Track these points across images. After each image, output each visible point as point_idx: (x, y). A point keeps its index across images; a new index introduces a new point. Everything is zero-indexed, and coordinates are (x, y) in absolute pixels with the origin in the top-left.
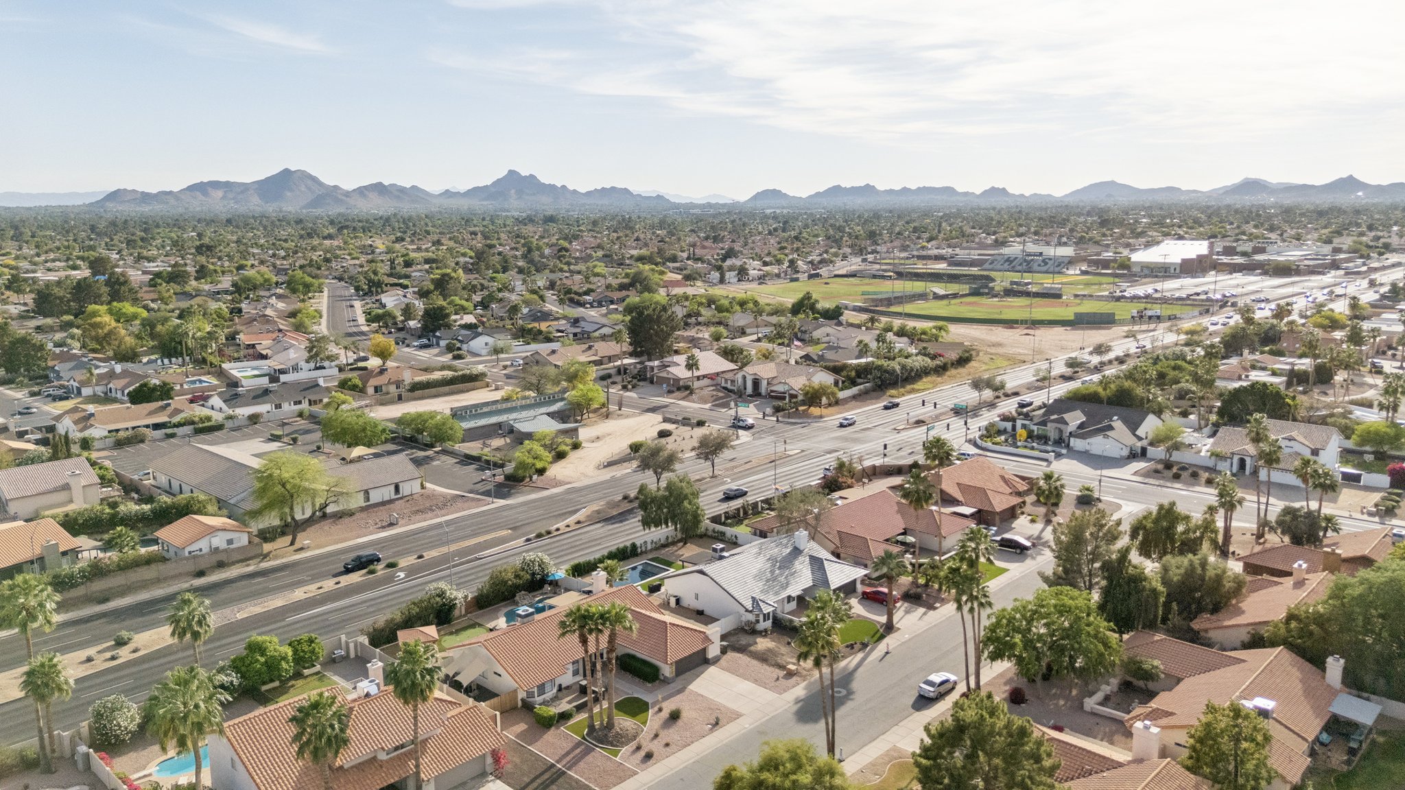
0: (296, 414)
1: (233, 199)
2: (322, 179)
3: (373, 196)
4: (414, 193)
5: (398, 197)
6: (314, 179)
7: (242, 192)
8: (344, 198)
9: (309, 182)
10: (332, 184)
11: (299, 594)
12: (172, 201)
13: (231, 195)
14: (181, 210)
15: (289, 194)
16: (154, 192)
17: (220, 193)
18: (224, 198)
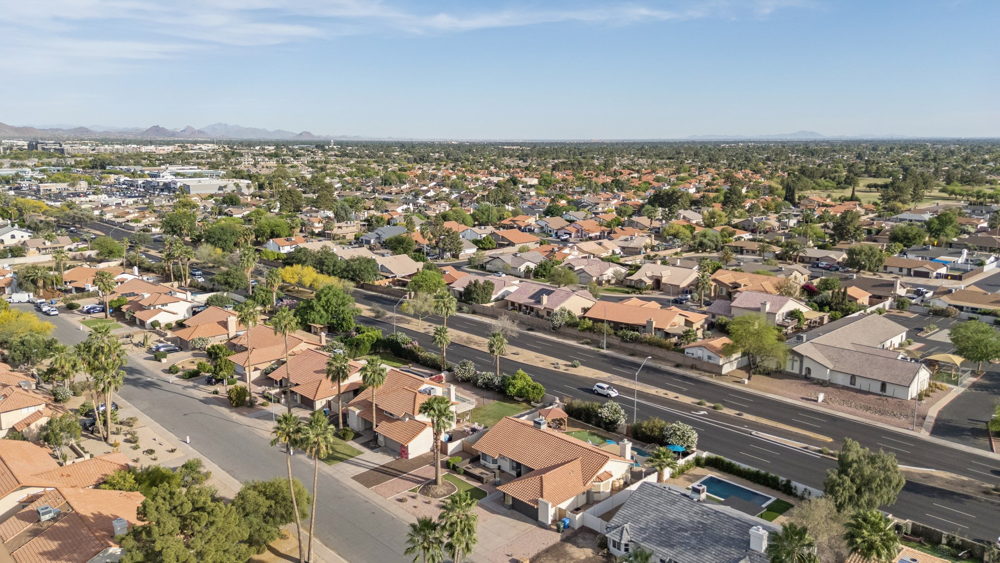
11: (653, 391)
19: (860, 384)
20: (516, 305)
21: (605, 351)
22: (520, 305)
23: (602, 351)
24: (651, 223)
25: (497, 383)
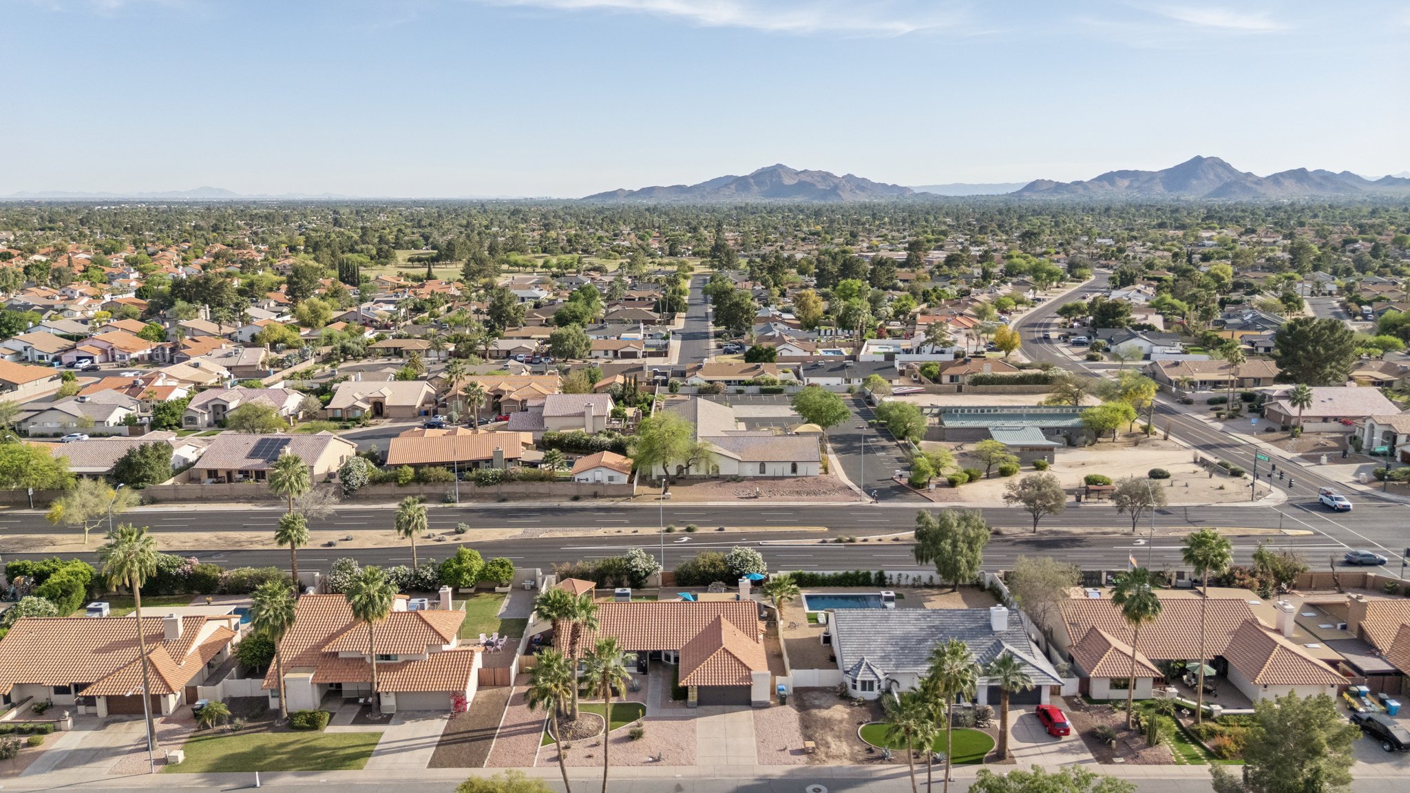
0: (845, 390)
1: (1138, 188)
2: (1235, 166)
3: (1289, 183)
4: (1347, 179)
5: (1320, 185)
6: (1226, 167)
7: (1147, 182)
8: (1254, 186)
9: (1220, 170)
10: (1244, 171)
11: (600, 532)
12: (1081, 191)
13: (1136, 184)
14: (1086, 199)
15: (1195, 182)
16: (1068, 181)
17: (1126, 183)
18: (1129, 187)
19: (770, 470)
20: (222, 474)
21: (459, 505)
22: (229, 473)
23: (454, 505)
24: (220, 328)
25: (429, 577)
